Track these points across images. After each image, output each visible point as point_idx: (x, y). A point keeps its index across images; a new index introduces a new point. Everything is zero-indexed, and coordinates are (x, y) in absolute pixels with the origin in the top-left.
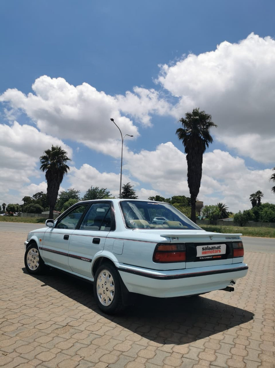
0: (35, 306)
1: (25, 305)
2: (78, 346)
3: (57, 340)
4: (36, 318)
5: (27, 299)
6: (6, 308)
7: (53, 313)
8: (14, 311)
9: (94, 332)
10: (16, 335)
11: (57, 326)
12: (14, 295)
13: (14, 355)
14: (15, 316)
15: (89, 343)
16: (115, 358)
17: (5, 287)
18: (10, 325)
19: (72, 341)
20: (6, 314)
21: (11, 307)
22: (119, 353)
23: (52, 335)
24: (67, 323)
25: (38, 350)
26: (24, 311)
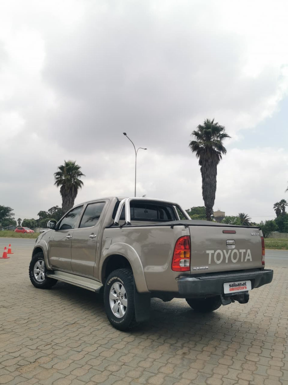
0: (52, 311)
1: (44, 310)
2: (81, 335)
3: (67, 332)
4: (52, 319)
5: (45, 306)
6: (30, 312)
7: (65, 315)
8: (37, 314)
9: (94, 327)
10: (39, 329)
11: (68, 324)
12: (35, 303)
13: (38, 340)
14: (37, 317)
15: (90, 333)
16: (106, 342)
17: (27, 298)
18: (34, 323)
19: (78, 332)
20: (30, 316)
21: (33, 312)
22: (109, 339)
23: (64, 329)
24: (75, 322)
25: (54, 337)
26: (43, 315)
